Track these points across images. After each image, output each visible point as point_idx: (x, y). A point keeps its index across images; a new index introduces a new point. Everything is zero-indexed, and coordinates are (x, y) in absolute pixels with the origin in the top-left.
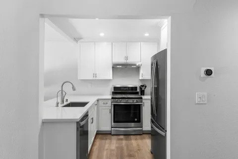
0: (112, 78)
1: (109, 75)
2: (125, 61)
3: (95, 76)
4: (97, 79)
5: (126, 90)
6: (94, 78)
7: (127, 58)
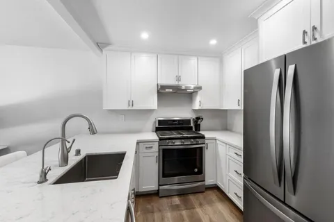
0: (156, 108)
1: (153, 103)
2: (177, 83)
3: (131, 104)
4: (134, 108)
5: (175, 124)
6: (130, 108)
7: (178, 78)
